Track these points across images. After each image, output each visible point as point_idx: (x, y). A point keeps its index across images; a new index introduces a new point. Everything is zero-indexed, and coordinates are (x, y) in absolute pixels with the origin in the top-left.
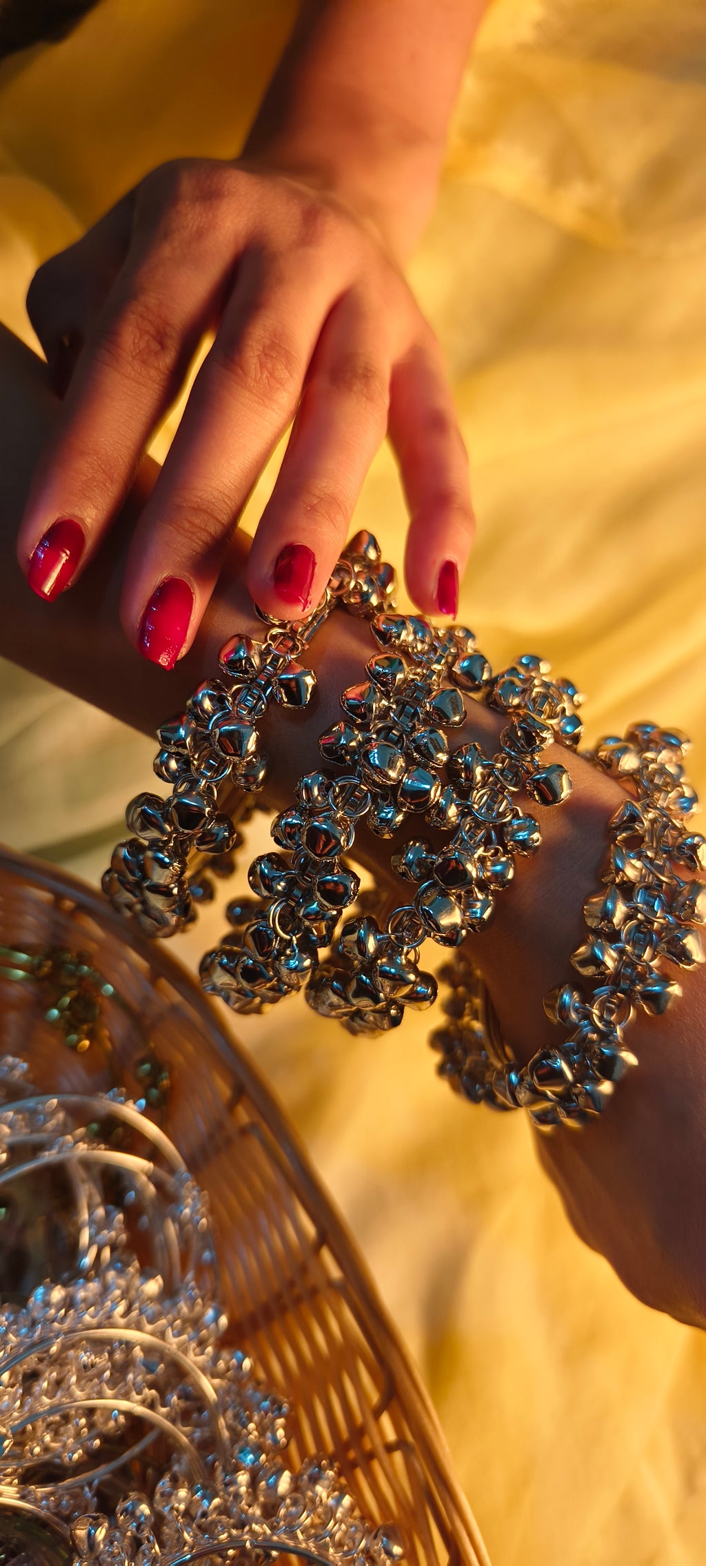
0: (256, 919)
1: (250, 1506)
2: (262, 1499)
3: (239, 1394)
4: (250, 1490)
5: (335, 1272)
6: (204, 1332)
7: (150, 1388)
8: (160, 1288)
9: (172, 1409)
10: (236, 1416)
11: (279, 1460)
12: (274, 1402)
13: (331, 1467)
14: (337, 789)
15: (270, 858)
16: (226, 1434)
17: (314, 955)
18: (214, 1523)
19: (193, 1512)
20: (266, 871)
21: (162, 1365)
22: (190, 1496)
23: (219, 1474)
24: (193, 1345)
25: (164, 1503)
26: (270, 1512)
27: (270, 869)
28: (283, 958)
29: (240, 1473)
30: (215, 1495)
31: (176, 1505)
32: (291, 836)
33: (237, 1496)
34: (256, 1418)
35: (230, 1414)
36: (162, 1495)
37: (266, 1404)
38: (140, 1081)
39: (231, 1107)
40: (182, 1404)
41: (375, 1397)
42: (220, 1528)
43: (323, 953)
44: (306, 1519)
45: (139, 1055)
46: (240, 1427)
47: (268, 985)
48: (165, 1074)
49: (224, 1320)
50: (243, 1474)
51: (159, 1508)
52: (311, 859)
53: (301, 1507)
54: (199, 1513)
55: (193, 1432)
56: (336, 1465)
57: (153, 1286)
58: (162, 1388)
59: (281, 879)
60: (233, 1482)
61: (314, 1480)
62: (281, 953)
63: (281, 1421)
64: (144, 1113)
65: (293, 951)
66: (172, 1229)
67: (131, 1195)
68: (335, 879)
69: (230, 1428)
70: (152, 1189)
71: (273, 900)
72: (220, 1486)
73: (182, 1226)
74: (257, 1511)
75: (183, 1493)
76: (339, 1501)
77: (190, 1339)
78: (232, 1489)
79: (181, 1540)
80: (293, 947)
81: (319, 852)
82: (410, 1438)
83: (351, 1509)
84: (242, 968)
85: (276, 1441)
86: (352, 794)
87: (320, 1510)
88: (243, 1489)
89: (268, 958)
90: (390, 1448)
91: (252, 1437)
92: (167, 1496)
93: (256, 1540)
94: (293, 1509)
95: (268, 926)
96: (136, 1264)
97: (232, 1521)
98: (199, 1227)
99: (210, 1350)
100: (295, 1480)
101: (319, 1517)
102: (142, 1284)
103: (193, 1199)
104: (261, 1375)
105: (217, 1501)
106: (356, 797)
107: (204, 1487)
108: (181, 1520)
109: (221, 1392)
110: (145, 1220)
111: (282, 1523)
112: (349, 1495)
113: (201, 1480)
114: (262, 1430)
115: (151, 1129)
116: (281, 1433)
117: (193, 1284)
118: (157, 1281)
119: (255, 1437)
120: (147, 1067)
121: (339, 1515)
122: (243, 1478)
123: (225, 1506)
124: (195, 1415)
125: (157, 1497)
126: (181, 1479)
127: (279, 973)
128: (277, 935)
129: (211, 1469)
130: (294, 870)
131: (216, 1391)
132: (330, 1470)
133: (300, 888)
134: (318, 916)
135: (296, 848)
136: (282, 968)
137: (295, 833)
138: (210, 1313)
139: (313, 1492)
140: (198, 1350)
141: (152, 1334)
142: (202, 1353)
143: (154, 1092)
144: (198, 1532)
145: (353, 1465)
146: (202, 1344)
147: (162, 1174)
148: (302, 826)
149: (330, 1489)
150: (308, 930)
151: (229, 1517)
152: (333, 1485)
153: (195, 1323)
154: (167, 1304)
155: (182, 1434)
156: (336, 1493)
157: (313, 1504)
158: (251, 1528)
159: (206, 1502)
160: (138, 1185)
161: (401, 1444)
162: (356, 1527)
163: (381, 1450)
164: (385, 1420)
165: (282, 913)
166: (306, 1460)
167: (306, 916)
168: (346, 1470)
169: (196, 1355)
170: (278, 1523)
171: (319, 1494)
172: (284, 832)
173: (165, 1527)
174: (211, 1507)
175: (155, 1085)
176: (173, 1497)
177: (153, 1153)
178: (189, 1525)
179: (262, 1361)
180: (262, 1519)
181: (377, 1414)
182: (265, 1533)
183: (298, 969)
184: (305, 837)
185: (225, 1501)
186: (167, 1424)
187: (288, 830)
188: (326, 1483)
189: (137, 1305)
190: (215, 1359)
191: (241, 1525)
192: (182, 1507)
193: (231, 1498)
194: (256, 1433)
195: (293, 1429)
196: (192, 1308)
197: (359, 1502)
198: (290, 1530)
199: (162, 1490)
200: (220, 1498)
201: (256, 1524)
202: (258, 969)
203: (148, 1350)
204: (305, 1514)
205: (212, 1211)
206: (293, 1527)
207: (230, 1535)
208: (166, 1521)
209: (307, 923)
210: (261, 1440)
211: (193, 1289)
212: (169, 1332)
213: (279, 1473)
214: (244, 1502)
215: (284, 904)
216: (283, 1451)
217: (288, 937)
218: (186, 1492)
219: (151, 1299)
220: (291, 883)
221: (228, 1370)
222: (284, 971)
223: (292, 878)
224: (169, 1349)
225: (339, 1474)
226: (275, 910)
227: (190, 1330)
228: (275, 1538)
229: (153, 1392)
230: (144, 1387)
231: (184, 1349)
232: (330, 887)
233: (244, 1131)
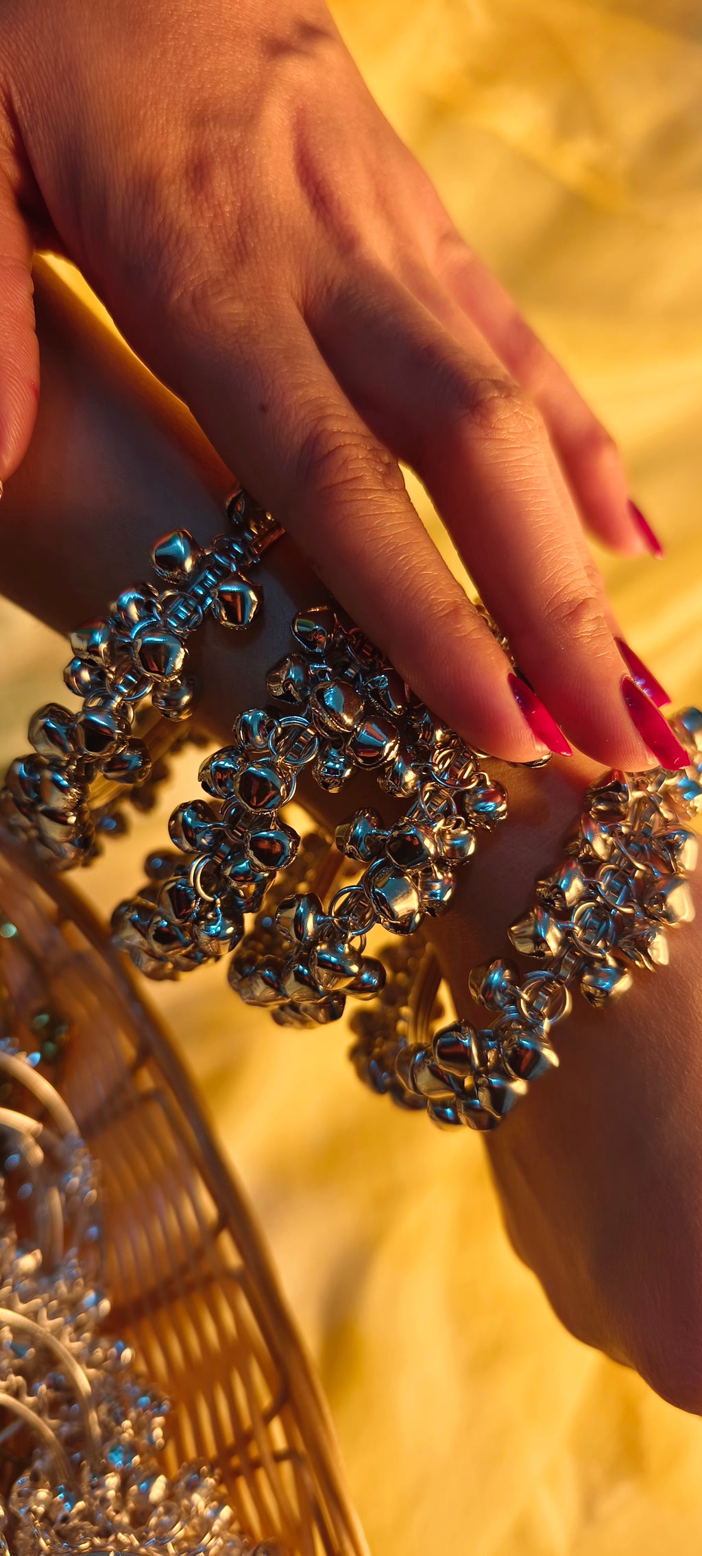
0: (175, 876)
1: (117, 1512)
2: (131, 1505)
3: (116, 1387)
4: (119, 1494)
5: (233, 1259)
6: (83, 1316)
7: (17, 1374)
8: (38, 1263)
9: (39, 1398)
10: (110, 1412)
11: (154, 1462)
12: (153, 1398)
13: (211, 1473)
14: (279, 730)
15: (195, 806)
16: (97, 1430)
17: (239, 922)
18: (75, 1529)
19: (52, 1516)
20: (190, 820)
21: (32, 1350)
22: (51, 1496)
23: (86, 1474)
24: (69, 1329)
25: (21, 1504)
26: (139, 1520)
27: (195, 819)
28: (203, 922)
29: (109, 1475)
30: (79, 1498)
31: (35, 1507)
32: (221, 783)
33: (104, 1501)
34: (133, 1414)
35: (104, 1408)
36: (20, 1495)
37: (145, 1400)
38: (35, 1032)
39: (134, 1069)
40: (51, 1394)
41: (266, 1400)
42: (81, 1536)
43: (249, 919)
44: (178, 1531)
45: (36, 1004)
46: (113, 1424)
47: (184, 952)
48: (64, 1028)
49: (106, 1305)
50: (113, 1476)
51: (13, 1508)
52: (244, 810)
53: (175, 1517)
54: (60, 1516)
55: (61, 1426)
56: (217, 1471)
57: (29, 1262)
58: (30, 1375)
59: (207, 830)
60: (100, 1485)
61: (192, 1487)
62: (201, 916)
63: (159, 1420)
64: (38, 1068)
65: (216, 915)
66: (56, 1199)
67: (14, 1159)
68: (271, 835)
69: (102, 1424)
70: (38, 1154)
71: (197, 855)
72: (85, 1488)
73: (68, 1197)
74: (125, 1519)
75: (43, 1494)
76: (217, 1512)
77: (66, 1323)
78: (99, 1492)
79: (36, 1547)
80: (216, 912)
81: (255, 804)
82: (301, 1447)
83: (230, 1522)
84: (155, 931)
85: (152, 1442)
86: (297, 738)
87: (195, 1521)
88: (111, 1494)
89: (185, 922)
90: (278, 1458)
91: (126, 1435)
92: (25, 1496)
93: (121, 1551)
94: (165, 1519)
95: (187, 884)
96: (14, 1235)
97: (96, 1528)
98: (86, 1198)
99: (87, 1335)
100: (171, 1486)
101: (194, 1528)
102: (18, 1257)
103: (84, 1167)
104: (142, 1367)
105: (81, 1504)
106: (300, 742)
107: (68, 1489)
108: (39, 1525)
109: (96, 1383)
110: (27, 1188)
111: (152, 1534)
112: (230, 1506)
113: (65, 1480)
114: (139, 1428)
115: (44, 1088)
116: (158, 1433)
117: (74, 1261)
118: (35, 1255)
119: (130, 1435)
120: (45, 1018)
121: (216, 1528)
122: (112, 1481)
123: (89, 1510)
124: (64, 1408)
125: (14, 1496)
126: (43, 1477)
127: (198, 939)
128: (198, 895)
129: (77, 1468)
130: (223, 822)
131: (91, 1382)
132: (211, 1477)
133: (228, 843)
134: (247, 877)
135: (227, 797)
136: (202, 933)
137: (226, 779)
138: (91, 1296)
139: (189, 1500)
140: (73, 1336)
141: (25, 1314)
142: (78, 1340)
143: (50, 1047)
144: (56, 1540)
145: (236, 1473)
146: (79, 1329)
147: (51, 1137)
148: (235, 771)
149: (208, 1497)
150: (235, 892)
151: (93, 1523)
152: (212, 1494)
153: (74, 1305)
154: (44, 1281)
155: (47, 1427)
156: (215, 1503)
157: (188, 1515)
158: (116, 1537)
159: (68, 1505)
160: (22, 1147)
161: (291, 1454)
162: (234, 1542)
163: (268, 1459)
164: (276, 1427)
165: (205, 870)
166: (185, 1464)
167: (234, 876)
168: (228, 1478)
169: (71, 1341)
170: (147, 1533)
171: (195, 1503)
172: (213, 776)
173: (19, 1531)
174: (74, 1511)
175: (51, 1039)
176: (32, 1498)
177: (43, 1113)
178: (47, 1530)
179: (144, 1352)
180: (130, 1528)
181: (267, 1419)
182: (131, 1544)
183: (220, 936)
184: (238, 785)
185: (90, 1505)
186: (33, 1416)
187: (219, 776)
188: (204, 1491)
189: (10, 1280)
190: (92, 1346)
191: (105, 1533)
192: (41, 1509)
193: (97, 1502)
194: (131, 1431)
195: (172, 1430)
196: (71, 1288)
197: (239, 1515)
198: (160, 1542)
199: (19, 1489)
200: (85, 1501)
201: (123, 1533)
202: (174, 933)
203: (17, 1331)
204: (178, 1526)
205: (103, 1183)
206: (164, 1538)
207: (92, 1545)
208: (21, 1525)
209: (234, 884)
210: (136, 1439)
211: (73, 1267)
212: (44, 1313)
213: (152, 1478)
214: (111, 1508)
215: (208, 860)
216: (159, 1453)
217: (211, 899)
218: (48, 1493)
219: (26, 1275)
220: (219, 837)
221: (106, 1359)
222: (204, 937)
223: (220, 831)
224: (41, 1332)
225: (220, 1482)
226: (197, 866)
227: (67, 1312)
228: (143, 1550)
229: (20, 1378)
230: (10, 1373)
231: (58, 1333)
232: (265, 845)
233: (147, 1098)
